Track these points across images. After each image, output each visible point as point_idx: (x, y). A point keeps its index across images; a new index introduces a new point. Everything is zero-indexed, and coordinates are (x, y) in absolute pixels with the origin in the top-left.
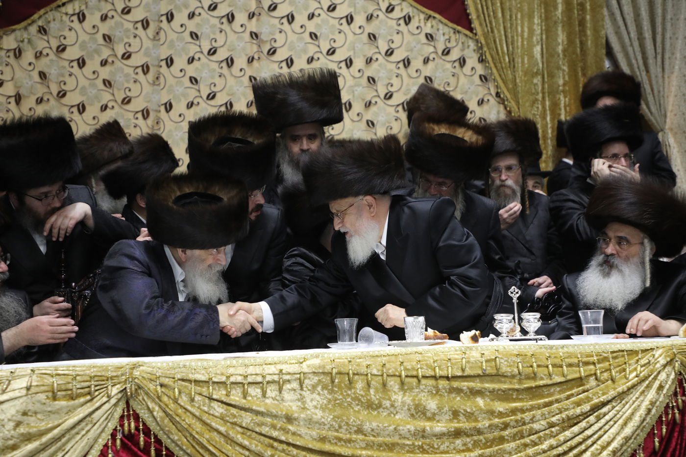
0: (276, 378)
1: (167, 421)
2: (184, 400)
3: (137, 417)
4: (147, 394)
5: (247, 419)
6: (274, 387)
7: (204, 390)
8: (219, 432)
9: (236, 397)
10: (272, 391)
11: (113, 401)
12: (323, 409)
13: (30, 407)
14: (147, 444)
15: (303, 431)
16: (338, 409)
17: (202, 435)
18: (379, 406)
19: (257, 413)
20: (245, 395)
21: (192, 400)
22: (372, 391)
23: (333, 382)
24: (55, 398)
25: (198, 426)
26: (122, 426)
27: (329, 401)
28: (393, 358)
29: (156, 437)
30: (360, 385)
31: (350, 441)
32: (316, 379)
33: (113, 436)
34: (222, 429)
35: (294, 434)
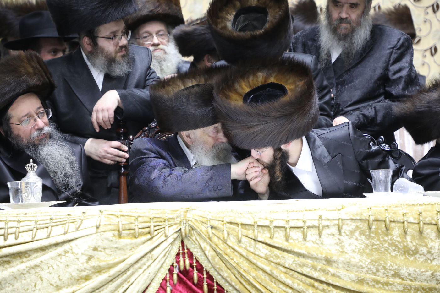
0: (316, 223)
1: (217, 259)
2: (232, 241)
3: (191, 255)
4: (199, 235)
5: (289, 260)
6: (315, 232)
7: (250, 233)
8: (264, 271)
9: (279, 240)
10: (312, 235)
11: (170, 240)
12: (361, 253)
13: (99, 243)
14: (201, 280)
15: (342, 272)
16: (375, 254)
17: (249, 273)
18: (416, 252)
19: (299, 255)
20: (287, 238)
21: (240, 241)
22: (409, 238)
23: (370, 228)
24: (120, 236)
25: (245, 265)
26: (178, 262)
27: (367, 246)
28: (429, 207)
29: (208, 273)
30: (396, 232)
31: (387, 284)
32: (353, 225)
33: (171, 271)
34: (268, 269)
35: (333, 275)
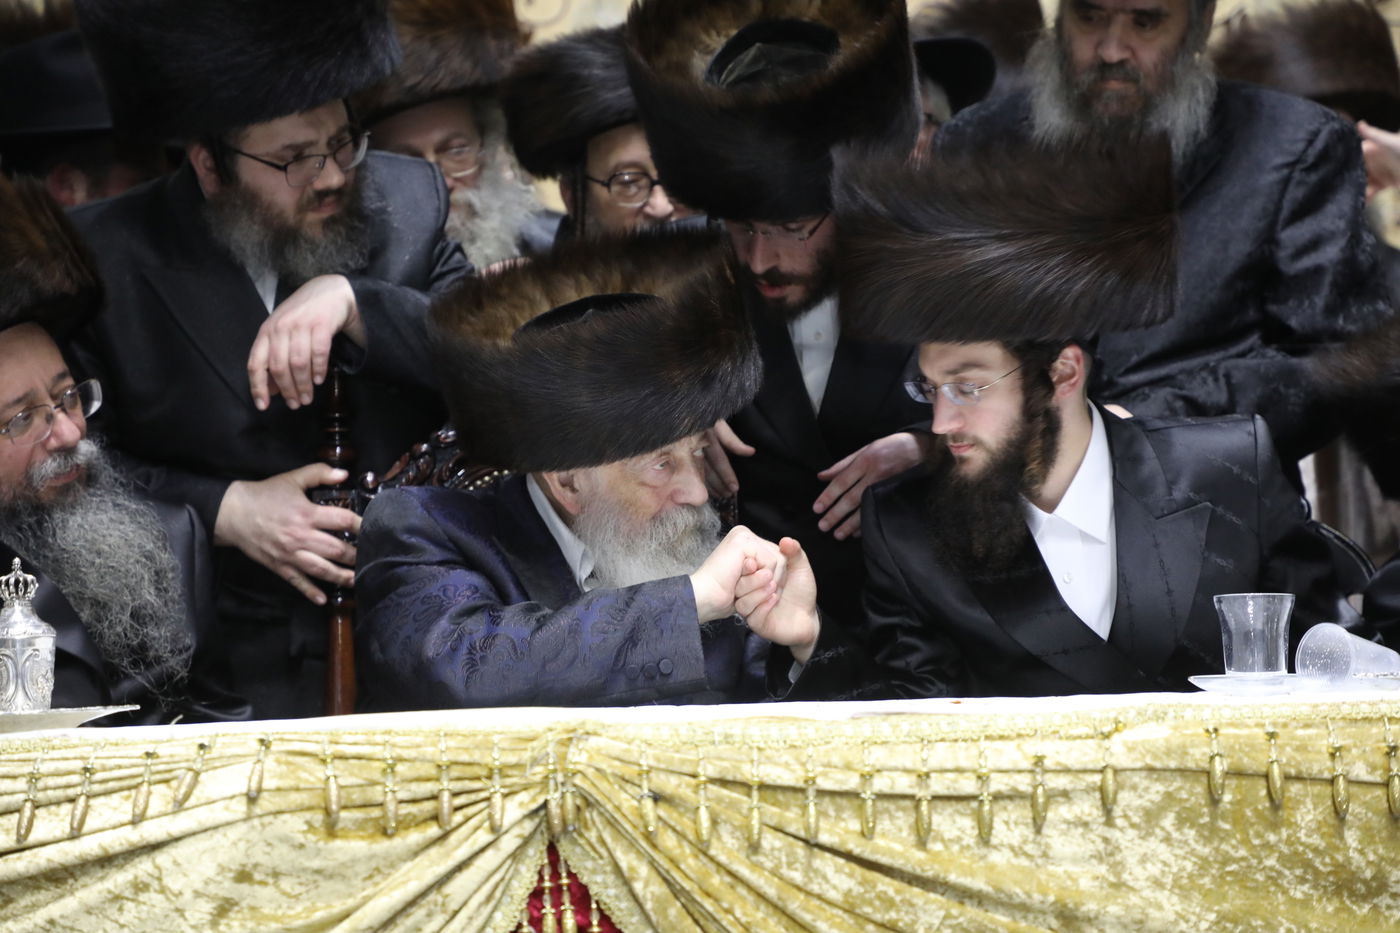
0: (1023, 783)
1: (674, 909)
2: (727, 846)
3: (582, 897)
4: (612, 823)
5: (929, 913)
6: (1018, 812)
7: (792, 818)
9: (893, 841)
10: (1010, 827)
11: (509, 843)
12: (1184, 888)
13: (259, 855)
16: (1232, 892)
18: (1378, 886)
19: (964, 895)
20: (922, 836)
21: (754, 848)
22: (1351, 837)
23: (1214, 801)
24: (331, 830)
26: (536, 922)
27: (1204, 864)
30: (1308, 814)
32: (1156, 790)
